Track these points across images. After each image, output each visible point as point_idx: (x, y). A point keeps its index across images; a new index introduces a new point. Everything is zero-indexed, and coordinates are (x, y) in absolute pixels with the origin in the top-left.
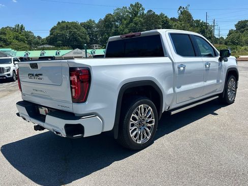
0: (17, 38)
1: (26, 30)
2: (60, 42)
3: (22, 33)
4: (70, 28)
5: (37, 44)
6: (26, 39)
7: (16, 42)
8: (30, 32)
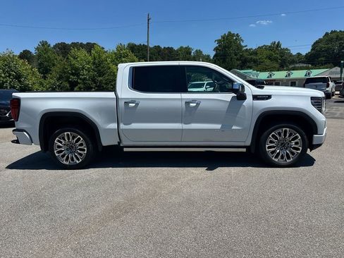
0: (269, 58)
1: (282, 47)
2: (323, 59)
3: (277, 52)
4: (341, 39)
5: (293, 62)
6: (280, 58)
7: (268, 62)
8: (287, 49)
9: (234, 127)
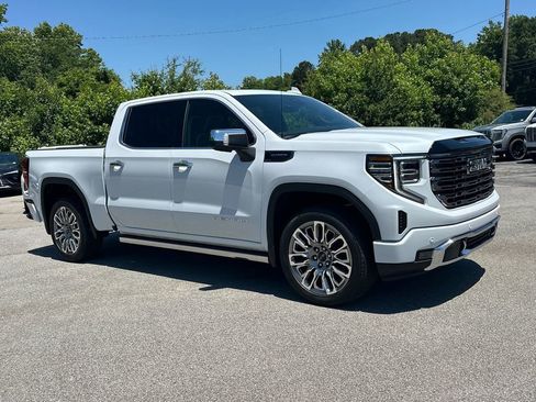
9: (239, 214)
